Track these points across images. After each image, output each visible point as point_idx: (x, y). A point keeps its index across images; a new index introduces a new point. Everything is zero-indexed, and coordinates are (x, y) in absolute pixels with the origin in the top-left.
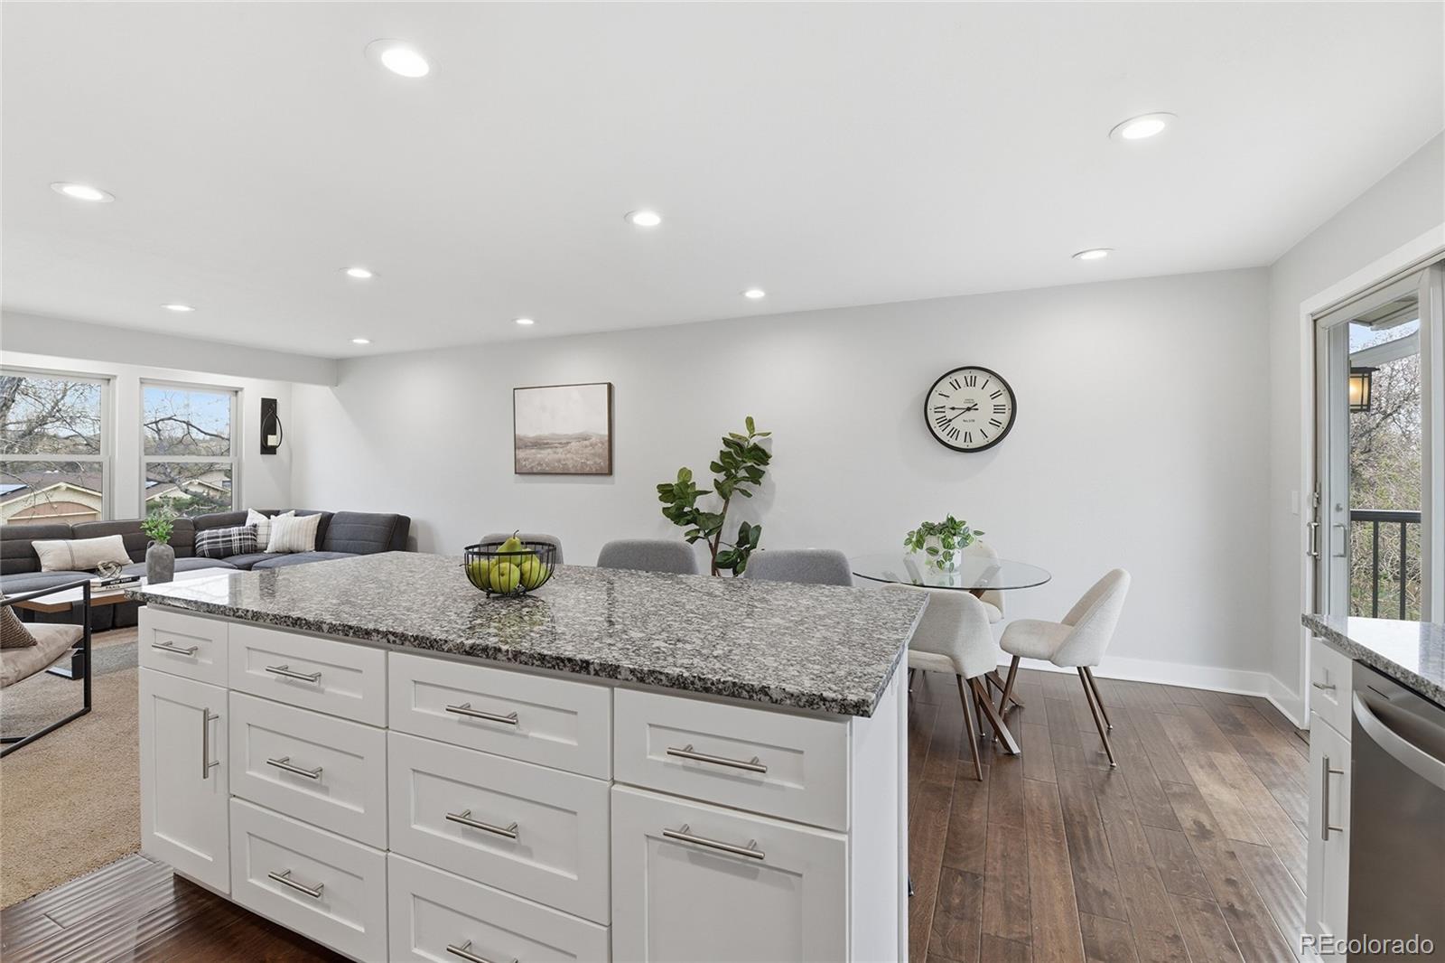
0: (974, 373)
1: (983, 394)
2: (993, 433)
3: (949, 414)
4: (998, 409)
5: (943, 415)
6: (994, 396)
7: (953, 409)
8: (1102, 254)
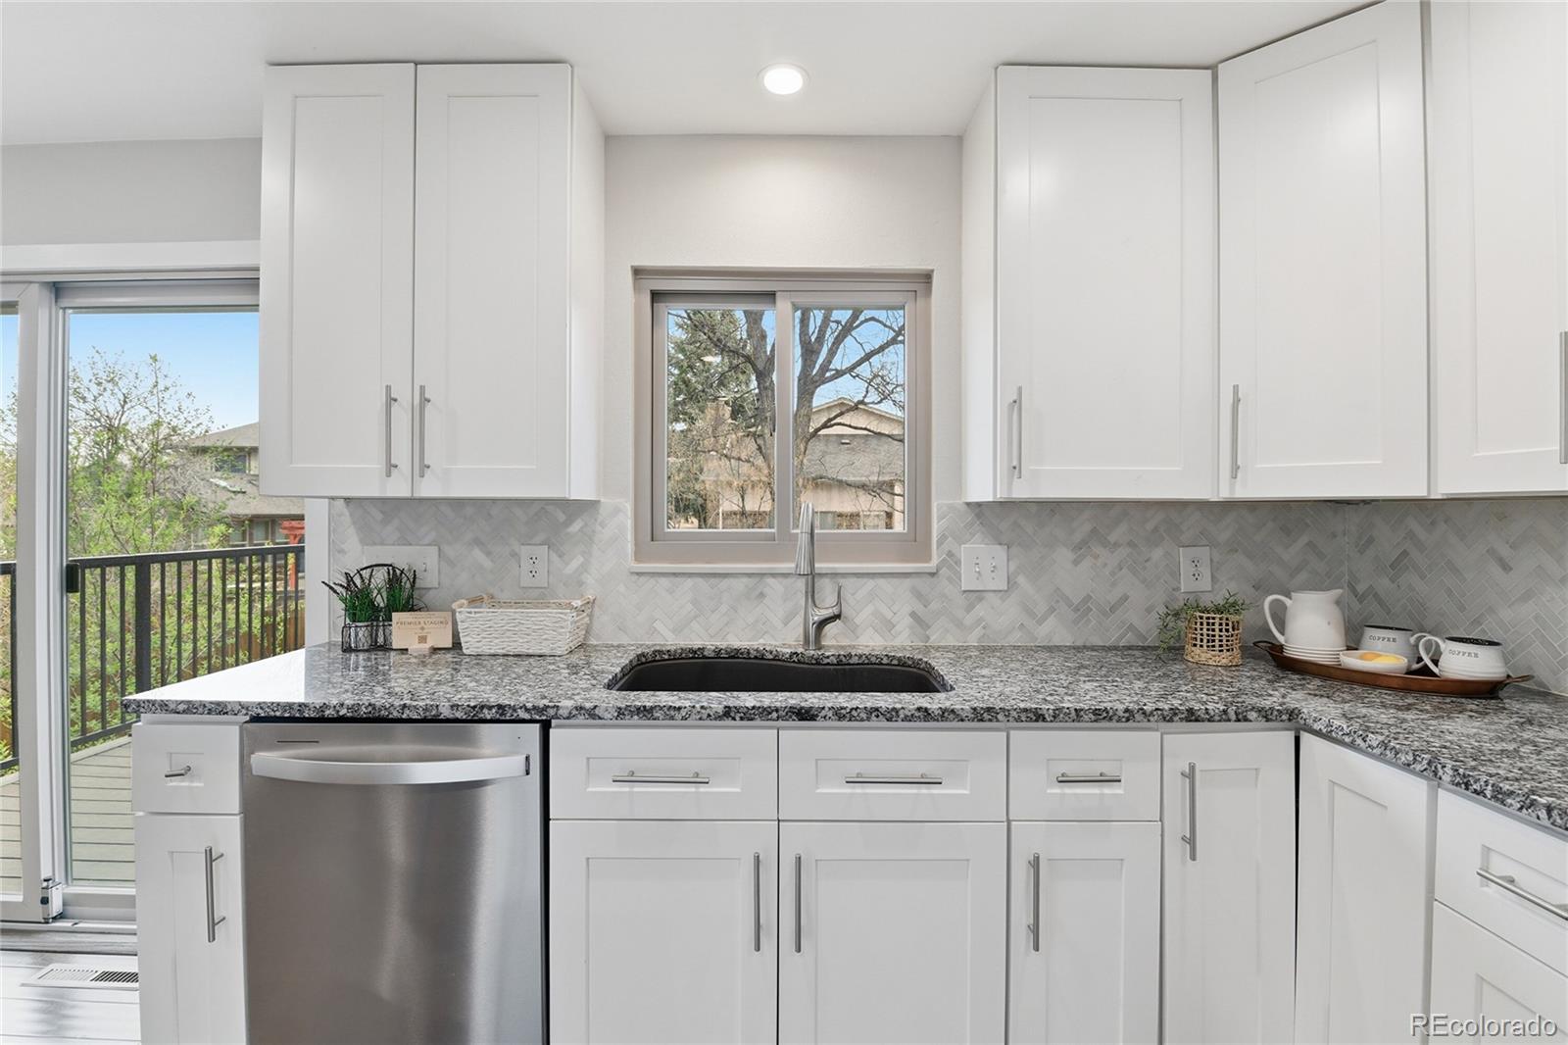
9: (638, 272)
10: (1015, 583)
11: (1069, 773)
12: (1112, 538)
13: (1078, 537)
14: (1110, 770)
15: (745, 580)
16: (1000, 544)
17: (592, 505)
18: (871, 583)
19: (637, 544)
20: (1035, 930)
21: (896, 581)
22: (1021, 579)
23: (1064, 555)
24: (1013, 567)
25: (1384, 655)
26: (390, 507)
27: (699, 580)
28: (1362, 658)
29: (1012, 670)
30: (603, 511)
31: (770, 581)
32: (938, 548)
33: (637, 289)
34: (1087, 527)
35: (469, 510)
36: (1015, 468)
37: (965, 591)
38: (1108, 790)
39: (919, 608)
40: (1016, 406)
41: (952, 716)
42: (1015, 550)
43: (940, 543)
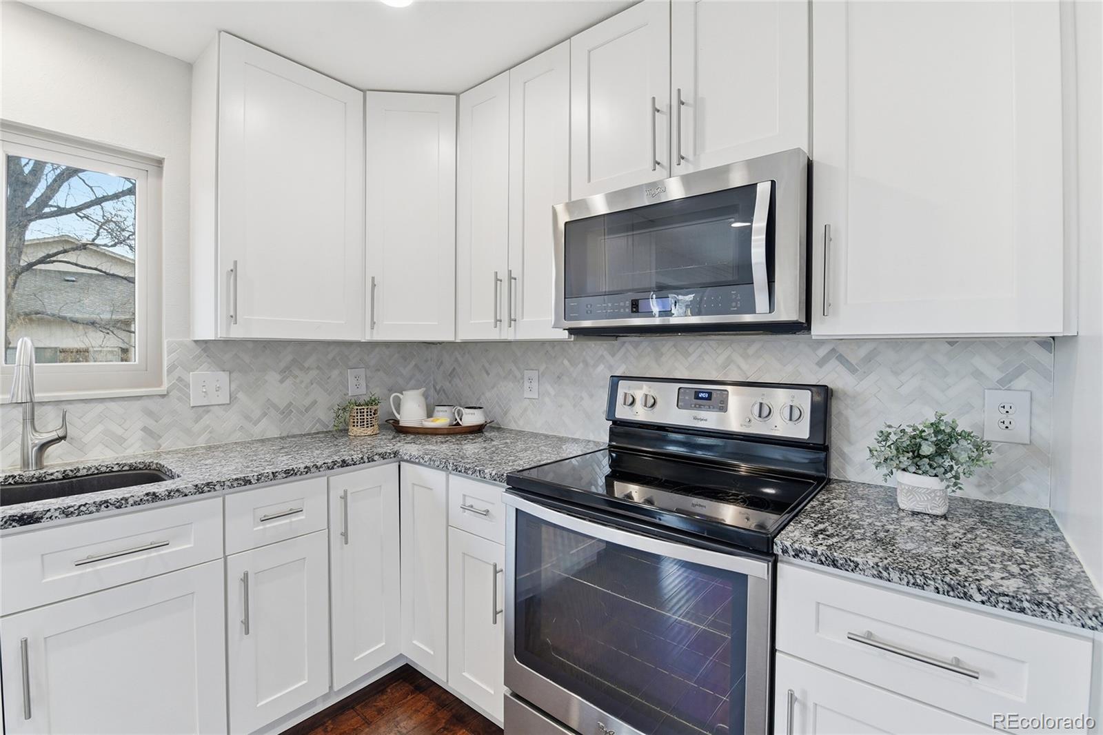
10: (236, 398)
11: (267, 514)
12: (306, 365)
13: (282, 365)
14: (295, 507)
16: (224, 371)
20: (246, 623)
22: (240, 395)
23: (273, 377)
24: (233, 386)
25: (442, 419)
28: (432, 421)
29: (230, 457)
32: (168, 375)
34: (290, 358)
36: (232, 317)
37: (193, 407)
38: (295, 518)
39: (150, 423)
40: (233, 274)
41: (177, 494)
42: (234, 375)
43: (170, 371)
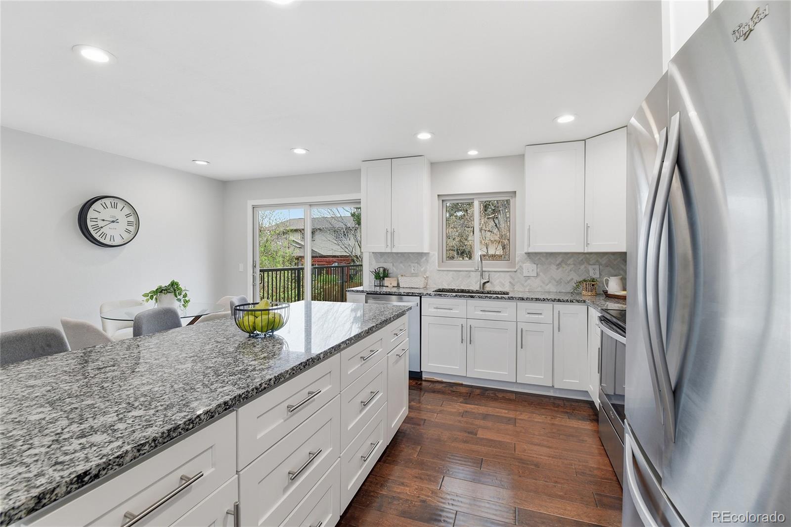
0: (116, 201)
1: (120, 214)
2: (127, 237)
3: (101, 224)
4: (130, 224)
5: (96, 223)
6: (128, 216)
7: (103, 220)
8: (206, 163)
9: (438, 195)
10: (539, 274)
11: (529, 312)
12: (568, 263)
13: (558, 262)
14: (540, 312)
15: (465, 272)
16: (535, 264)
17: (429, 253)
18: (498, 274)
19: (438, 264)
20: (522, 344)
21: (505, 273)
22: (541, 273)
23: (554, 267)
24: (538, 270)
26: (382, 254)
27: (454, 272)
30: (430, 255)
31: (472, 273)
32: (517, 265)
33: (438, 200)
34: (560, 260)
35: (399, 255)
37: (524, 276)
38: (539, 316)
39: (512, 280)
40: (529, 230)
41: (503, 298)
42: (539, 265)
43: (518, 263)
